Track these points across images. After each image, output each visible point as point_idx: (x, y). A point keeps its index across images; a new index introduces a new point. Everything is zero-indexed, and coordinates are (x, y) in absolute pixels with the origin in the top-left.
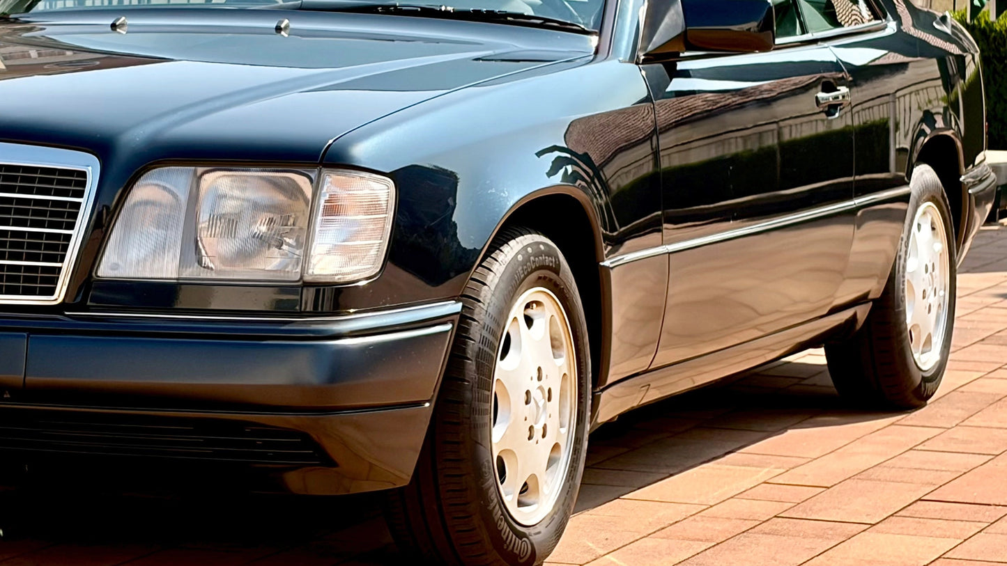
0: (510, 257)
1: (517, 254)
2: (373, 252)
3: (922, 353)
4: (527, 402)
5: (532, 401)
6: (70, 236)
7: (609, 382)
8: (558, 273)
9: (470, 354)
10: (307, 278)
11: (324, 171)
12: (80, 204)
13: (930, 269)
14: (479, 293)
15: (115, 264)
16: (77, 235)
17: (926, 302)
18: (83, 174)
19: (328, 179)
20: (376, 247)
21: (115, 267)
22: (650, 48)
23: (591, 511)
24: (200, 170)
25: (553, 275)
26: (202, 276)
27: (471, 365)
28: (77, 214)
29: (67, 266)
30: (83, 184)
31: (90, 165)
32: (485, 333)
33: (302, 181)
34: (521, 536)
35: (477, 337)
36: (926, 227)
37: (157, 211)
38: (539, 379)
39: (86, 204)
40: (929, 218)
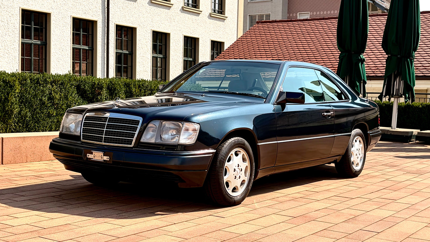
0: (230, 141)
1: (233, 141)
2: (194, 139)
3: (356, 166)
4: (234, 171)
5: (236, 171)
6: (135, 133)
7: (260, 169)
8: (244, 146)
9: (218, 160)
10: (179, 144)
11: (184, 122)
12: (138, 127)
13: (358, 150)
14: (222, 148)
15: (144, 139)
16: (137, 133)
17: (357, 156)
18: (139, 121)
19: (185, 124)
20: (194, 138)
21: (144, 140)
22: (278, 102)
23: (264, 194)
24: (162, 121)
25: (243, 146)
26: (161, 142)
27: (218, 163)
28: (137, 129)
29: (134, 140)
30: (139, 123)
31: (140, 119)
32: (222, 156)
33: (180, 124)
34: (231, 198)
35: (220, 157)
36: (358, 141)
37: (152, 129)
38: (238, 166)
39: (139, 127)
40: (359, 139)
